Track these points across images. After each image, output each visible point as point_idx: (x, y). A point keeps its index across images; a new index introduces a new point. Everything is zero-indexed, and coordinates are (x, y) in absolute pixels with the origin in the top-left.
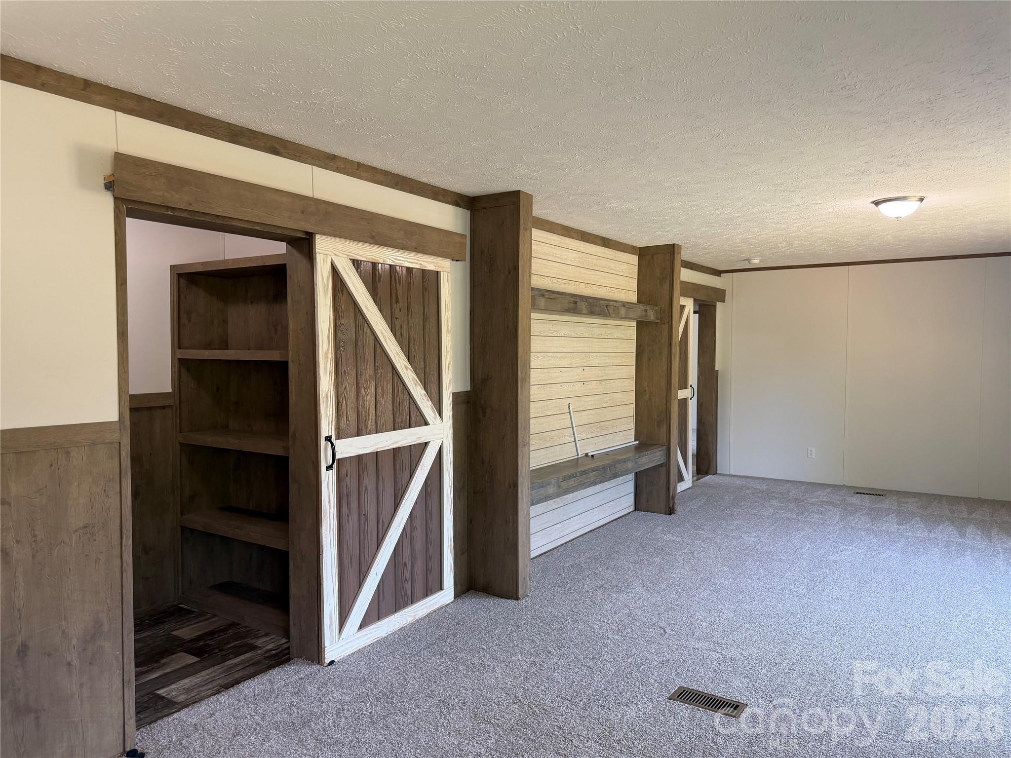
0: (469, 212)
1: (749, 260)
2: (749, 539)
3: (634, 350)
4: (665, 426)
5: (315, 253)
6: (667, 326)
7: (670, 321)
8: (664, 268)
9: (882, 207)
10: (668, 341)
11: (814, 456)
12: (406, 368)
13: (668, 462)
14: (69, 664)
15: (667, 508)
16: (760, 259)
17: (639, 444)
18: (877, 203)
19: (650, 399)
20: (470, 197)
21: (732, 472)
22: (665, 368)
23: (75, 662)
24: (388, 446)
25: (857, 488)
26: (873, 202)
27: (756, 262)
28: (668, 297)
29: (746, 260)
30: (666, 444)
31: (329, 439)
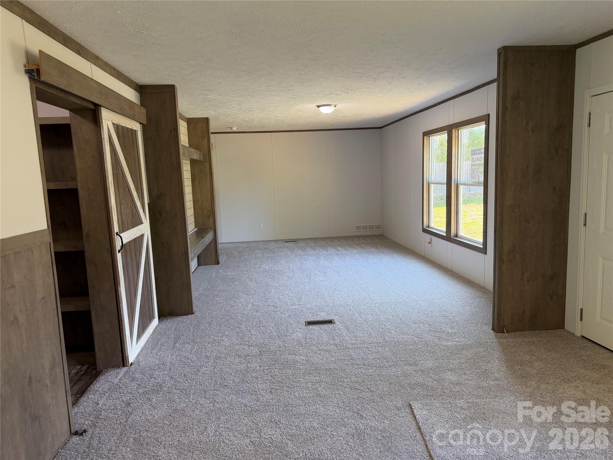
0: (139, 94)
1: (231, 128)
2: (266, 266)
3: (190, 177)
4: (212, 217)
5: (102, 119)
6: (208, 163)
7: (210, 160)
8: (203, 131)
9: (321, 108)
10: (210, 172)
11: (262, 228)
12: (134, 190)
13: (215, 237)
14: (47, 385)
15: (216, 261)
16: (236, 127)
17: (197, 229)
18: (319, 107)
19: (202, 204)
20: (139, 85)
21: (224, 242)
22: (209, 186)
23: (49, 384)
24: (133, 237)
25: (285, 240)
26: (317, 106)
27: (235, 129)
28: (207, 147)
29: (230, 128)
30: (213, 227)
31: (117, 233)
